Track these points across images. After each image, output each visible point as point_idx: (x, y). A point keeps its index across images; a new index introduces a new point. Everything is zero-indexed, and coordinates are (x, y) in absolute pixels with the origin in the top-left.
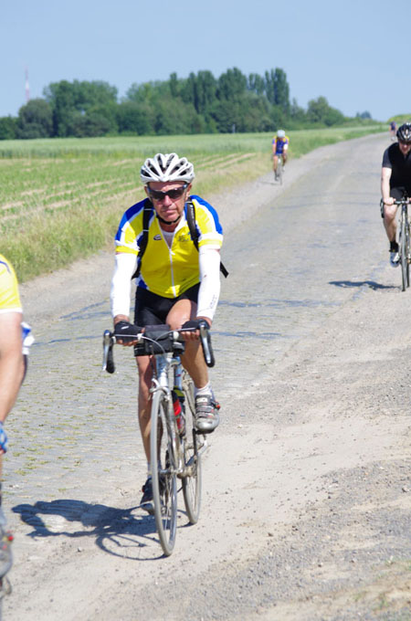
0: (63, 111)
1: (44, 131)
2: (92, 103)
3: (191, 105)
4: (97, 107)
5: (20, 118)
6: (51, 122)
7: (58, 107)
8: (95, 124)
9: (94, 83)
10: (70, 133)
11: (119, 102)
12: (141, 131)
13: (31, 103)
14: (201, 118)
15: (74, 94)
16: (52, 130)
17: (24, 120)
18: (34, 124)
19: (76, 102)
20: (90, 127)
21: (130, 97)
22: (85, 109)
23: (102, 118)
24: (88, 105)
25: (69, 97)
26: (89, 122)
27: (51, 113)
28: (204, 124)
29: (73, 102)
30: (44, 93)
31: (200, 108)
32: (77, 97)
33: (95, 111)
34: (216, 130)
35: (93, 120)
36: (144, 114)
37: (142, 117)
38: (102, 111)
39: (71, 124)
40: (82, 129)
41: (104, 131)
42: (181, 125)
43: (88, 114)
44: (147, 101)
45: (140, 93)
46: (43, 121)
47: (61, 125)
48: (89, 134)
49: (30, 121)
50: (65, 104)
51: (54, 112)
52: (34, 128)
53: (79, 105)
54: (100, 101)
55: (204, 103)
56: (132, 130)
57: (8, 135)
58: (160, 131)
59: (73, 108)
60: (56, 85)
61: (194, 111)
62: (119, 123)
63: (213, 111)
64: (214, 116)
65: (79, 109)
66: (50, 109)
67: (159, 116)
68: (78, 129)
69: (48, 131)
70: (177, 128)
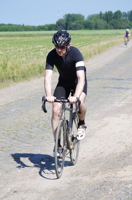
1: (63, 28)
3: (106, 21)
4: (78, 21)
5: (56, 25)
6: (65, 26)
7: (67, 21)
8: (78, 26)
10: (70, 29)
11: (85, 20)
13: (60, 20)
14: (108, 25)
15: (72, 17)
17: (57, 25)
18: (60, 26)
19: (73, 20)
20: (76, 27)
21: (88, 19)
22: (75, 22)
23: (80, 25)
24: (76, 21)
25: (70, 19)
26: (76, 26)
28: (109, 27)
29: (72, 20)
31: (108, 22)
32: (73, 19)
33: (78, 23)
34: (113, 28)
35: (77, 25)
36: (92, 24)
37: (91, 25)
38: (80, 23)
39: (71, 26)
40: (74, 28)
41: (80, 29)
42: (102, 27)
43: (76, 23)
44: (93, 20)
45: (91, 17)
46: (63, 25)
47: (68, 27)
48: (76, 29)
50: (69, 21)
51: (66, 23)
52: (60, 27)
53: (74, 21)
54: (79, 20)
55: (109, 21)
56: (89, 28)
57: (53, 29)
58: (97, 29)
59: (72, 22)
61: (106, 23)
62: (85, 26)
63: (112, 23)
64: (112, 24)
65: (73, 22)
66: (65, 22)
67: (96, 24)
68: (73, 28)
70: (102, 28)
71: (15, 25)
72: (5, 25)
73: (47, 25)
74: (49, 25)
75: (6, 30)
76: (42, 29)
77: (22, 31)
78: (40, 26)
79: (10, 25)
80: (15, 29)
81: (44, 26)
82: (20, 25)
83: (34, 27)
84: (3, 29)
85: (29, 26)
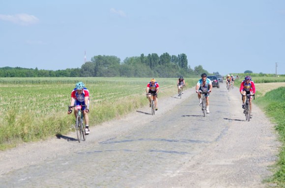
0: (99, 67)
1: (91, 74)
2: (110, 64)
4: (112, 66)
6: (94, 71)
7: (97, 65)
9: (111, 56)
10: (101, 75)
11: (121, 64)
12: (129, 76)
13: (86, 63)
14: (152, 72)
16: (94, 74)
17: (83, 70)
19: (104, 64)
21: (125, 63)
22: (107, 67)
23: (114, 70)
24: (109, 65)
25: (101, 61)
26: (108, 72)
27: (94, 67)
28: (154, 74)
30: (92, 60)
31: (152, 67)
32: (104, 62)
33: (111, 68)
34: (158, 76)
35: (110, 71)
37: (129, 70)
38: (114, 67)
39: (102, 72)
40: (106, 74)
41: (115, 75)
43: (108, 69)
44: (132, 64)
45: (129, 61)
46: (91, 71)
47: (97, 72)
48: (108, 76)
49: (86, 70)
50: (100, 65)
52: (87, 73)
54: (113, 63)
55: (154, 66)
56: (125, 75)
57: (77, 75)
58: (136, 76)
59: (103, 66)
60: (97, 57)
61: (150, 69)
62: (120, 72)
63: (157, 69)
64: (158, 71)
65: (105, 66)
67: (136, 70)
68: (104, 74)
69: (93, 75)
70: (143, 75)
71: (25, 69)
72: (11, 68)
73: (69, 70)
74: (72, 69)
75: (12, 75)
76: (63, 75)
77: (35, 77)
78: (59, 71)
79: (17, 68)
80: (24, 75)
81: (65, 71)
82: (31, 69)
83: (50, 72)
84: (9, 74)
85: (44, 70)
